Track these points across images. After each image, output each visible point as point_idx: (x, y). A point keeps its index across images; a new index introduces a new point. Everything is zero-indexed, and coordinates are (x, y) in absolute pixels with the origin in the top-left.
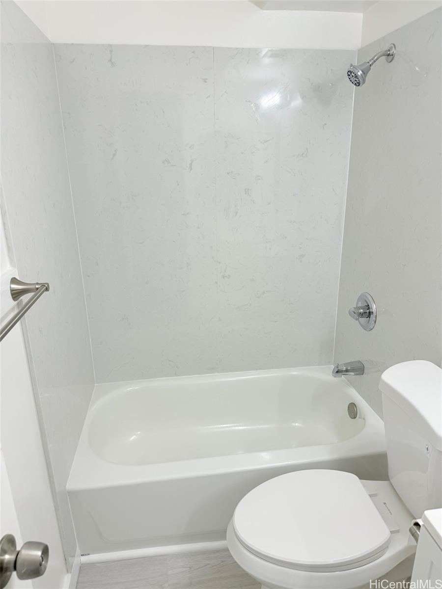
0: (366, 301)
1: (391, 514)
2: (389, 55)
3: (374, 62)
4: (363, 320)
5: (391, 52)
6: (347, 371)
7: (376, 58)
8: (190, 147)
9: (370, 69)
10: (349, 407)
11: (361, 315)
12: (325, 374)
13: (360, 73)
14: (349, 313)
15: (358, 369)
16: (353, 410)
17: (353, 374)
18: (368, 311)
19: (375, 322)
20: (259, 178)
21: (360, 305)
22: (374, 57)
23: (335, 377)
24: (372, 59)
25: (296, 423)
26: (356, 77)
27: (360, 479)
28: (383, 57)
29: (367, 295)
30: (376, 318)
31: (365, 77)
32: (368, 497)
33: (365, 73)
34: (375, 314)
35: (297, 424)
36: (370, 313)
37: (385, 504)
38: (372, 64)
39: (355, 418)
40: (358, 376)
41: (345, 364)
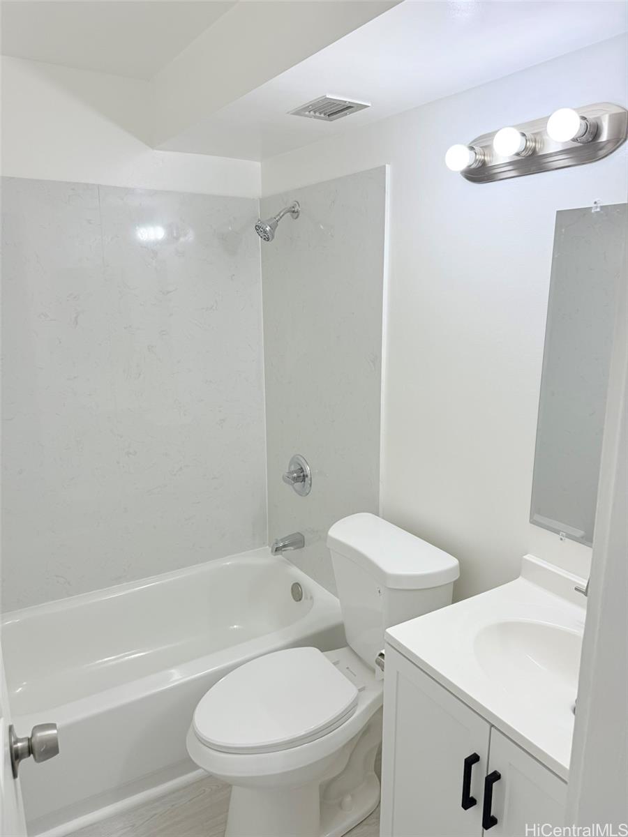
0: (299, 464)
1: (355, 676)
2: (294, 212)
3: (281, 217)
4: (298, 485)
5: (296, 210)
6: (284, 546)
7: (282, 214)
8: (75, 298)
9: (277, 225)
10: (292, 589)
11: (296, 480)
12: (262, 558)
13: (268, 229)
14: (283, 477)
15: (298, 542)
16: (297, 592)
17: (292, 548)
18: (302, 474)
19: (311, 486)
20: (164, 333)
21: (293, 468)
22: (280, 213)
23: (275, 555)
24: (279, 215)
25: (233, 626)
26: (265, 232)
27: (322, 651)
28: (288, 214)
29: (299, 457)
30: (311, 481)
31: (274, 232)
32: (333, 666)
33: (273, 228)
34: (309, 477)
35: (235, 626)
36: (304, 476)
37: (348, 668)
38: (279, 219)
39: (300, 600)
40: (298, 550)
41: (282, 540)
